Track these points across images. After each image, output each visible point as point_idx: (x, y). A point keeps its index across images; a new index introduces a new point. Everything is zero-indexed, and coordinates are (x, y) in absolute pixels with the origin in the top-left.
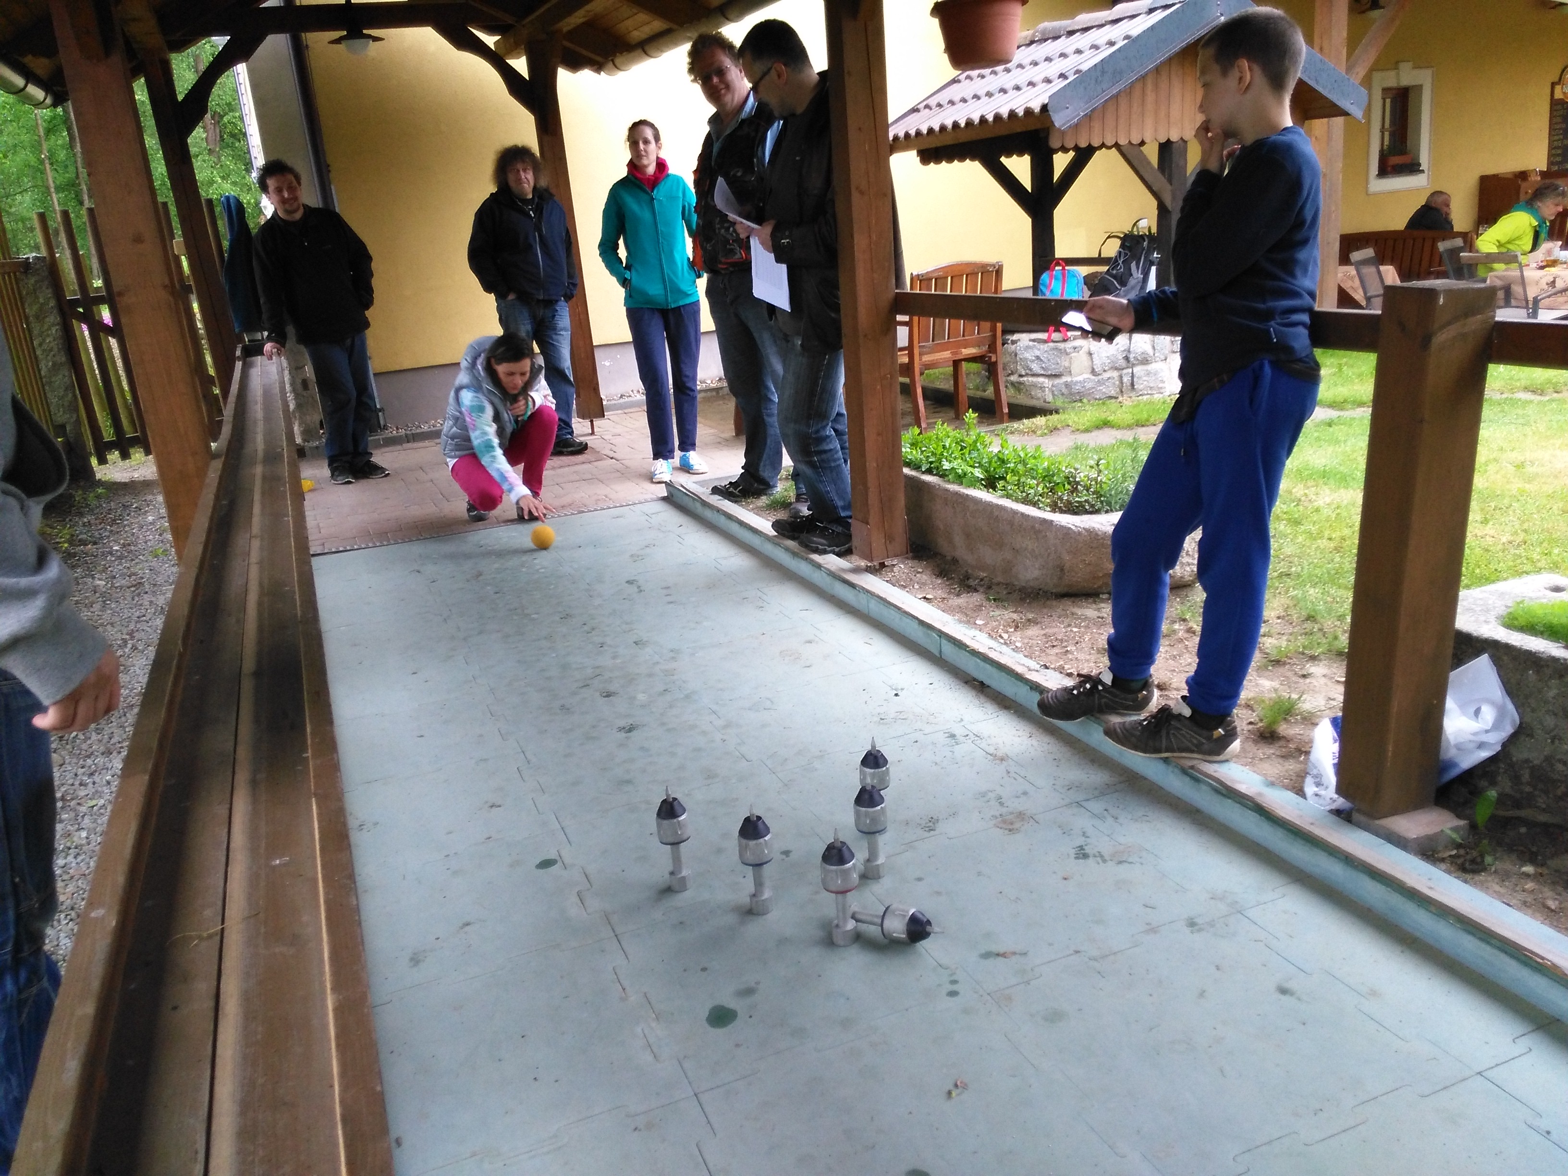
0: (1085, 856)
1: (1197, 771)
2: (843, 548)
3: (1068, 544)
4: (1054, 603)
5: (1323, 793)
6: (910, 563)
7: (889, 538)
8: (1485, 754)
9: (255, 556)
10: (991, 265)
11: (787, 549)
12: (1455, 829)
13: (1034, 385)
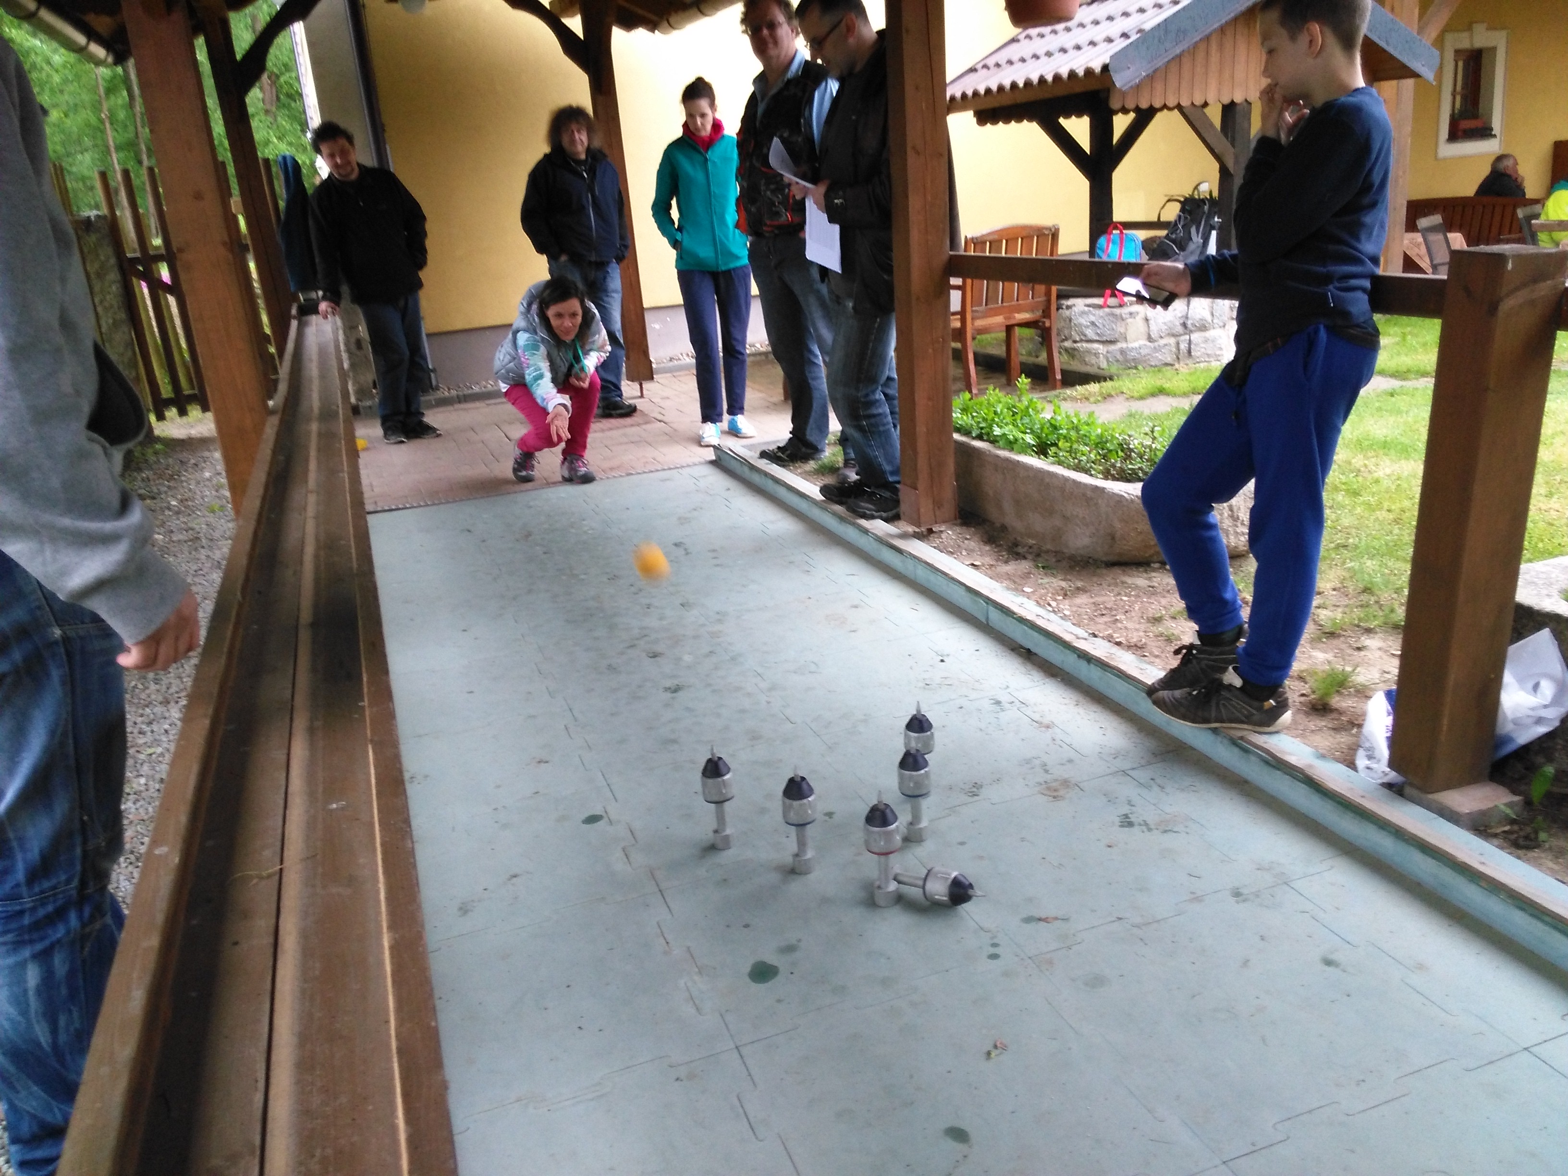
0: (1131, 824)
1: (1245, 742)
2: (890, 514)
3: (1120, 512)
4: (1104, 571)
5: (1374, 766)
6: (958, 529)
7: (938, 504)
8: (1542, 730)
9: (311, 511)
10: (1046, 228)
11: (834, 514)
12: (1510, 805)
13: (1088, 351)
